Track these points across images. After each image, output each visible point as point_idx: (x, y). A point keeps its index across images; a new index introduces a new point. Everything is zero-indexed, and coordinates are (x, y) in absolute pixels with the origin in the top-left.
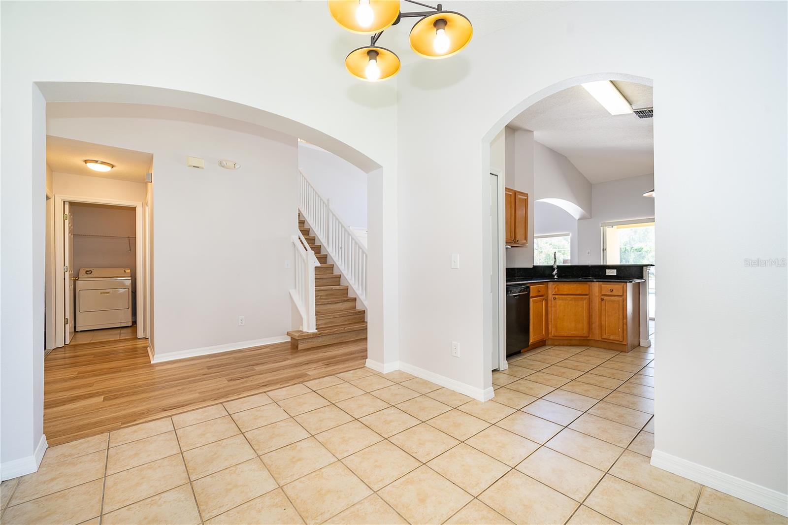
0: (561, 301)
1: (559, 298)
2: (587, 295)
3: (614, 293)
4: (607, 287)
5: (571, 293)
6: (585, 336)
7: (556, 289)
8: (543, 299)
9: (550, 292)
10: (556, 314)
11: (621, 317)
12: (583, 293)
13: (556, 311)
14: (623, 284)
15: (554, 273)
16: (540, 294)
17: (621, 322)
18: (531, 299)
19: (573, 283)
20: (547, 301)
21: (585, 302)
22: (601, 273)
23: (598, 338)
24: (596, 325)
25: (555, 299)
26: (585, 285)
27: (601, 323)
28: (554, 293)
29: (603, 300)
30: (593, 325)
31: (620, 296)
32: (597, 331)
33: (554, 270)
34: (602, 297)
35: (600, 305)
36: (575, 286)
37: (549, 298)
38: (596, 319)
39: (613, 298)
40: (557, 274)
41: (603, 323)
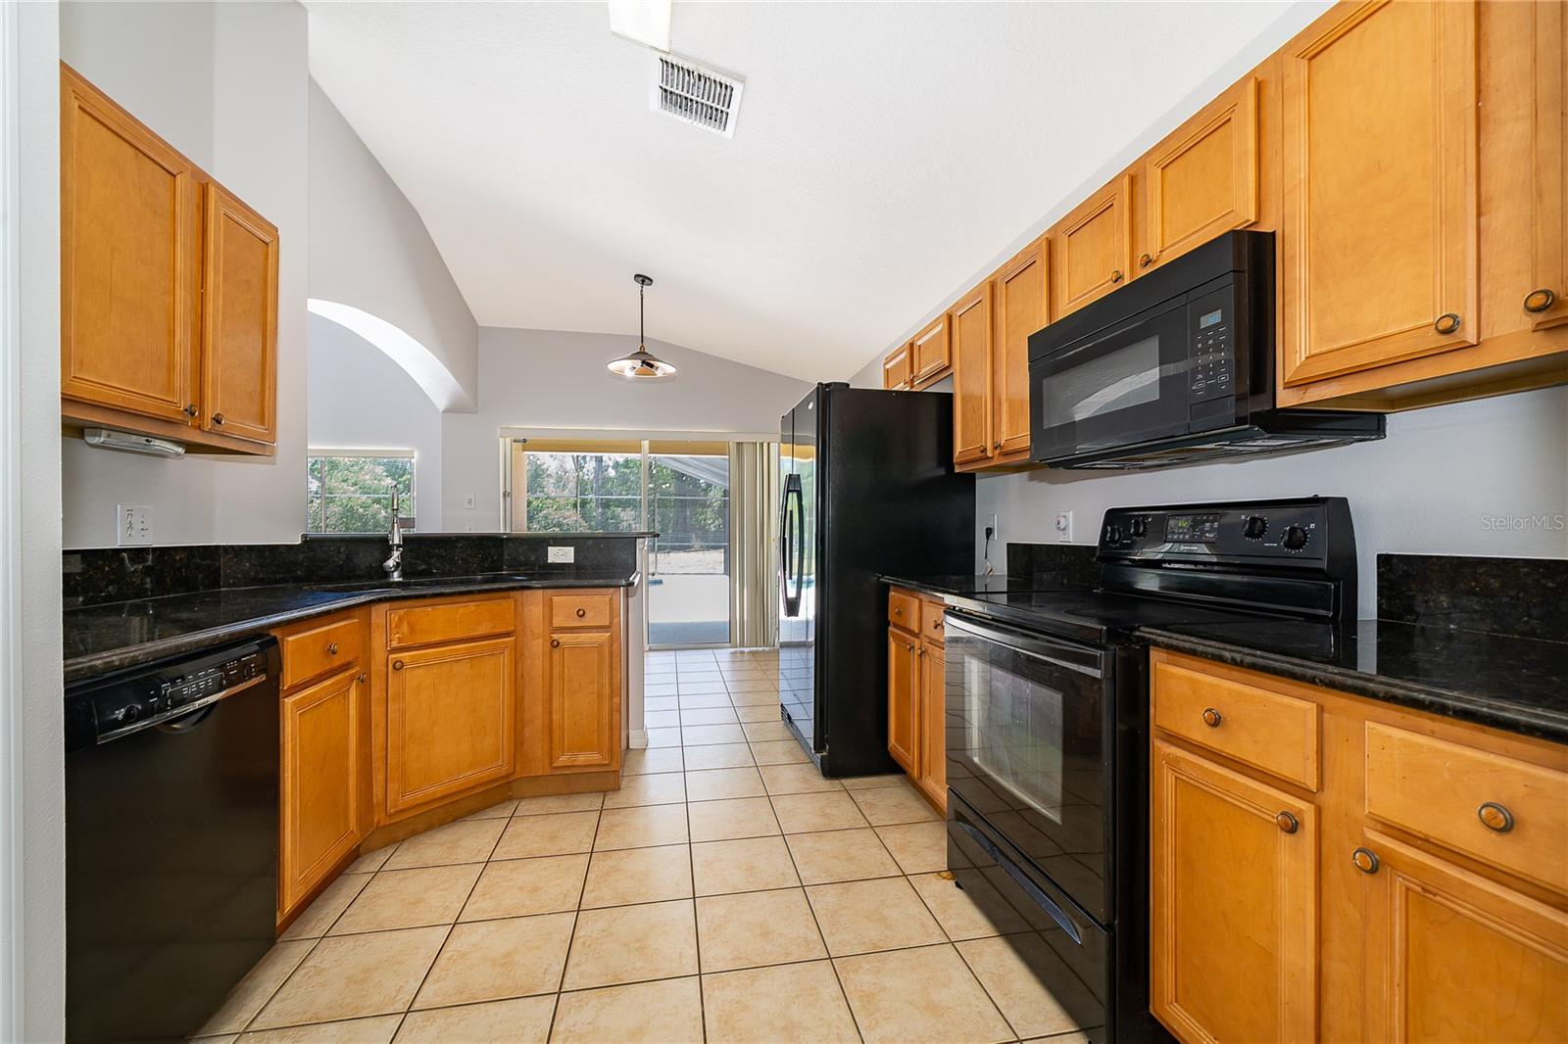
0: (420, 671)
1: (413, 660)
2: (508, 634)
3: (588, 621)
4: (566, 603)
5: (458, 635)
6: (503, 774)
7: (405, 629)
8: (352, 678)
9: (378, 641)
10: (403, 723)
11: (607, 690)
12: (497, 631)
13: (403, 715)
14: (611, 590)
15: (391, 563)
16: (337, 661)
17: (606, 704)
18: (288, 702)
19: (465, 598)
20: (364, 683)
21: (505, 660)
22: (533, 558)
23: (539, 768)
24: (534, 730)
25: (398, 667)
26: (504, 603)
27: (551, 720)
28: (395, 644)
29: (555, 644)
30: (527, 732)
31: (602, 627)
32: (537, 748)
33: (387, 554)
34: (555, 636)
35: (547, 663)
36: (472, 606)
37: (373, 669)
38: (535, 710)
39: (584, 637)
40: (404, 567)
41: (555, 717)
